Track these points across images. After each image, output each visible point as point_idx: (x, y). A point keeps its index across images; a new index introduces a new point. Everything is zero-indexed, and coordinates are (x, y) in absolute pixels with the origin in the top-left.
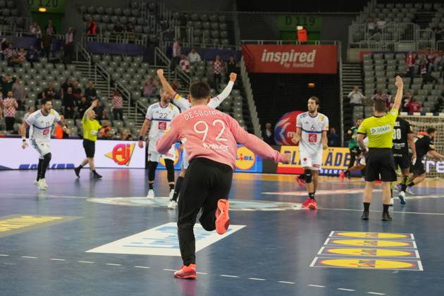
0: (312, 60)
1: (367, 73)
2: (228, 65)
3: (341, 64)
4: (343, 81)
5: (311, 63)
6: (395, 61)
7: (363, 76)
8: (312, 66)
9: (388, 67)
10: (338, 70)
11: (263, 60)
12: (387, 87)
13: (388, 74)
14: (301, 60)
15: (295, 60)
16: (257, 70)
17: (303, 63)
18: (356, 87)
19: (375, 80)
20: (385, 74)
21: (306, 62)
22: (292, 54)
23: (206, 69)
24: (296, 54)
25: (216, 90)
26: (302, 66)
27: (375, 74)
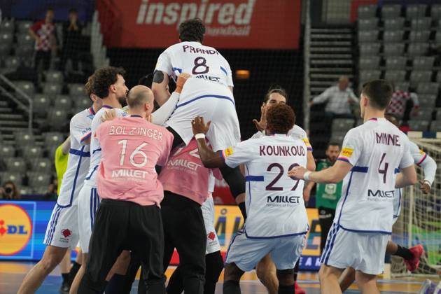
0: (246, 21)
1: (364, 48)
2: (65, 31)
3: (308, 27)
4: (312, 66)
5: (243, 26)
6: (430, 20)
7: (356, 54)
8: (245, 32)
9: (412, 34)
10: (302, 42)
11: (140, 20)
12: (407, 78)
13: (411, 48)
14: (221, 21)
15: (209, 20)
16: (126, 42)
17: (225, 26)
18: (343, 78)
19: (383, 63)
20: (406, 50)
21: (233, 23)
22: (203, 8)
23: (15, 40)
24: (213, 8)
25: (36, 85)
26: (223, 32)
27: (382, 50)
